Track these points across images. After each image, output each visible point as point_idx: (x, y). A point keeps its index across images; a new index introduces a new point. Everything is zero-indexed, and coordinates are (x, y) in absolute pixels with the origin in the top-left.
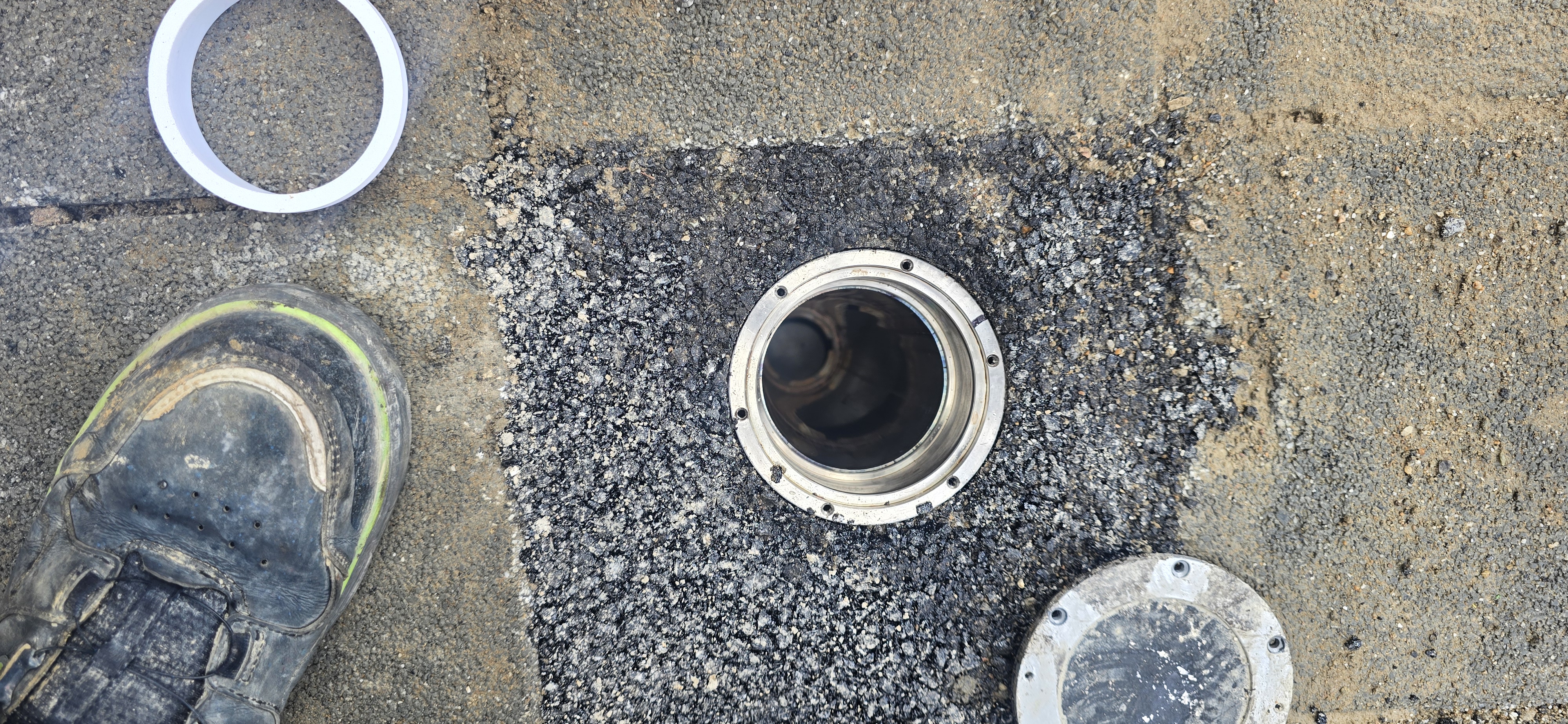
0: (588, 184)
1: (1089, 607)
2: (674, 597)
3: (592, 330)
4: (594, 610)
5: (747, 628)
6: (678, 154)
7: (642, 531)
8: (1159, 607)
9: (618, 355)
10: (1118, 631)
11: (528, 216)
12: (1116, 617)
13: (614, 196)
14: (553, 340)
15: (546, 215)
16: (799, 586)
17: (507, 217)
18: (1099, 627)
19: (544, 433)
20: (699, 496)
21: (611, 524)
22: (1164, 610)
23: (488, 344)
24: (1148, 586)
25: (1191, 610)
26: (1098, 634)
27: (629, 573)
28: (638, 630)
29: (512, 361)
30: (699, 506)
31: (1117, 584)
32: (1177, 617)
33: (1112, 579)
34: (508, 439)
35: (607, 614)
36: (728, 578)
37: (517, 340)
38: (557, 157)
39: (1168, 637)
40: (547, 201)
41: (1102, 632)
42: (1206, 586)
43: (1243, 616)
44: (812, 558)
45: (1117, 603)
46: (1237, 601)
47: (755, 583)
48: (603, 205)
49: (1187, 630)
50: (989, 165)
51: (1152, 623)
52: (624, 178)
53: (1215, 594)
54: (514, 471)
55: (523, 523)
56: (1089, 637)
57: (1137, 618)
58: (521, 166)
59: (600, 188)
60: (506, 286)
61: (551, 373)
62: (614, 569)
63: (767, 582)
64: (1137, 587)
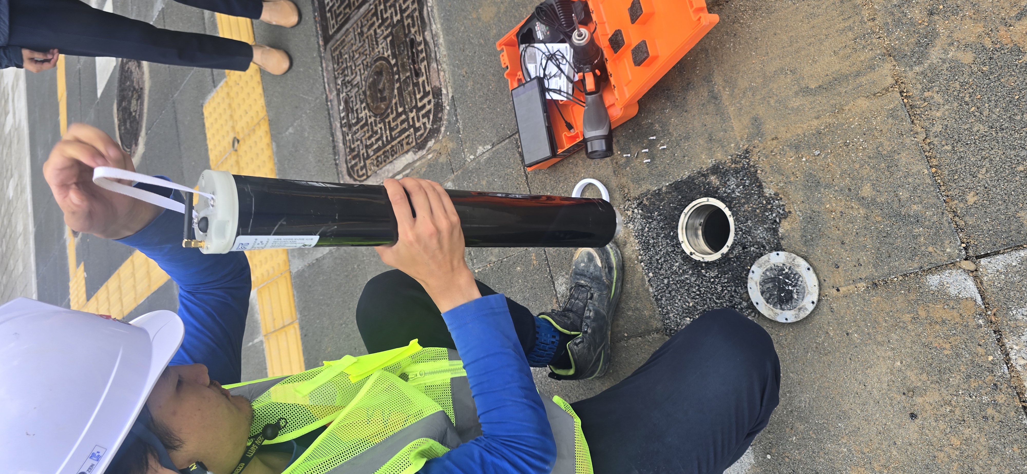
0: (642, 202)
1: (759, 269)
2: (678, 286)
3: (648, 231)
4: (664, 291)
6: (655, 191)
7: (669, 272)
9: (655, 235)
10: (768, 273)
11: (633, 212)
13: (647, 203)
14: (643, 235)
15: (636, 211)
16: (702, 278)
17: (629, 213)
19: (646, 255)
20: (677, 262)
21: (662, 272)
22: (777, 266)
23: (632, 239)
24: (771, 261)
25: (784, 264)
27: (669, 282)
29: (637, 241)
30: (677, 264)
31: (763, 262)
32: (781, 267)
34: (640, 257)
35: (667, 292)
36: (687, 279)
37: (637, 237)
38: (636, 199)
39: (780, 273)
40: (636, 208)
41: (764, 274)
42: (785, 258)
43: (796, 263)
44: (703, 271)
45: (765, 266)
46: (794, 260)
47: (693, 279)
48: (645, 205)
49: (784, 270)
50: (713, 174)
51: (775, 269)
52: (647, 199)
53: (788, 259)
54: (642, 264)
55: (647, 274)
56: (762, 276)
57: (771, 269)
58: (630, 202)
59: (644, 202)
60: (632, 227)
61: (644, 242)
62: (666, 281)
63: (695, 278)
64: (769, 262)
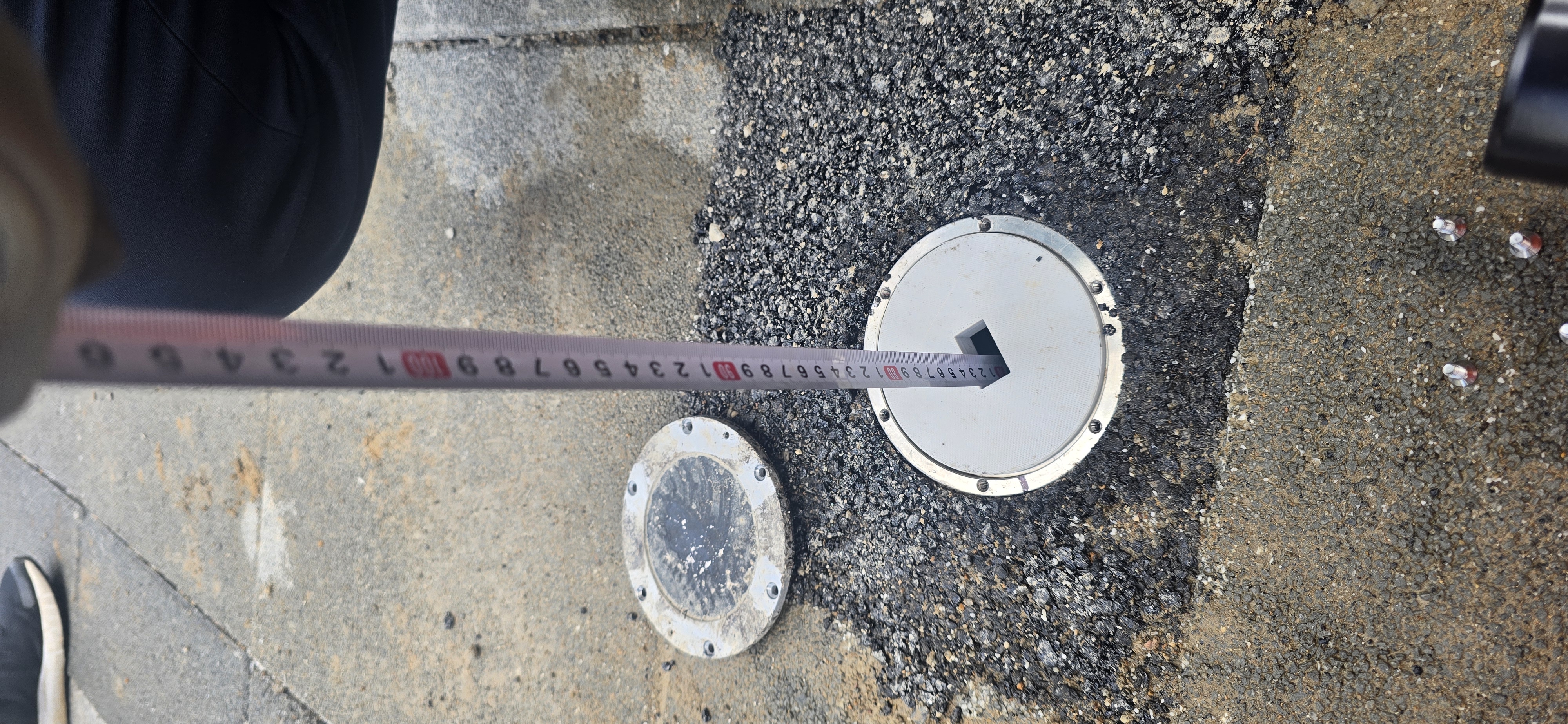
0: (1247, 86)
1: (761, 503)
2: (847, 139)
3: (1090, 78)
4: (852, 62)
5: (812, 203)
6: (1258, 194)
7: (904, 113)
8: (752, 562)
10: (742, 521)
11: (1223, 15)
12: (751, 523)
13: (1227, 116)
14: (1088, 35)
15: (1220, 35)
18: (748, 506)
19: (1004, 22)
21: (915, 84)
22: (749, 566)
24: (766, 557)
25: (745, 588)
26: (743, 503)
27: (874, 97)
28: (830, 101)
30: (912, 172)
31: (772, 532)
32: (743, 574)
33: (777, 528)
35: (847, 74)
36: (852, 192)
38: (1286, 52)
39: (731, 561)
40: (1236, 37)
41: (744, 507)
42: (758, 608)
44: (851, 271)
45: (759, 527)
47: (843, 214)
48: (1221, 102)
49: (733, 580)
51: (742, 552)
52: (1246, 127)
53: (750, 613)
56: (743, 494)
57: (748, 541)
59: (1239, 100)
61: (1058, 32)
62: (880, 84)
63: (842, 226)
64: (767, 548)
